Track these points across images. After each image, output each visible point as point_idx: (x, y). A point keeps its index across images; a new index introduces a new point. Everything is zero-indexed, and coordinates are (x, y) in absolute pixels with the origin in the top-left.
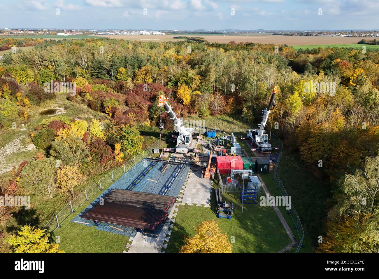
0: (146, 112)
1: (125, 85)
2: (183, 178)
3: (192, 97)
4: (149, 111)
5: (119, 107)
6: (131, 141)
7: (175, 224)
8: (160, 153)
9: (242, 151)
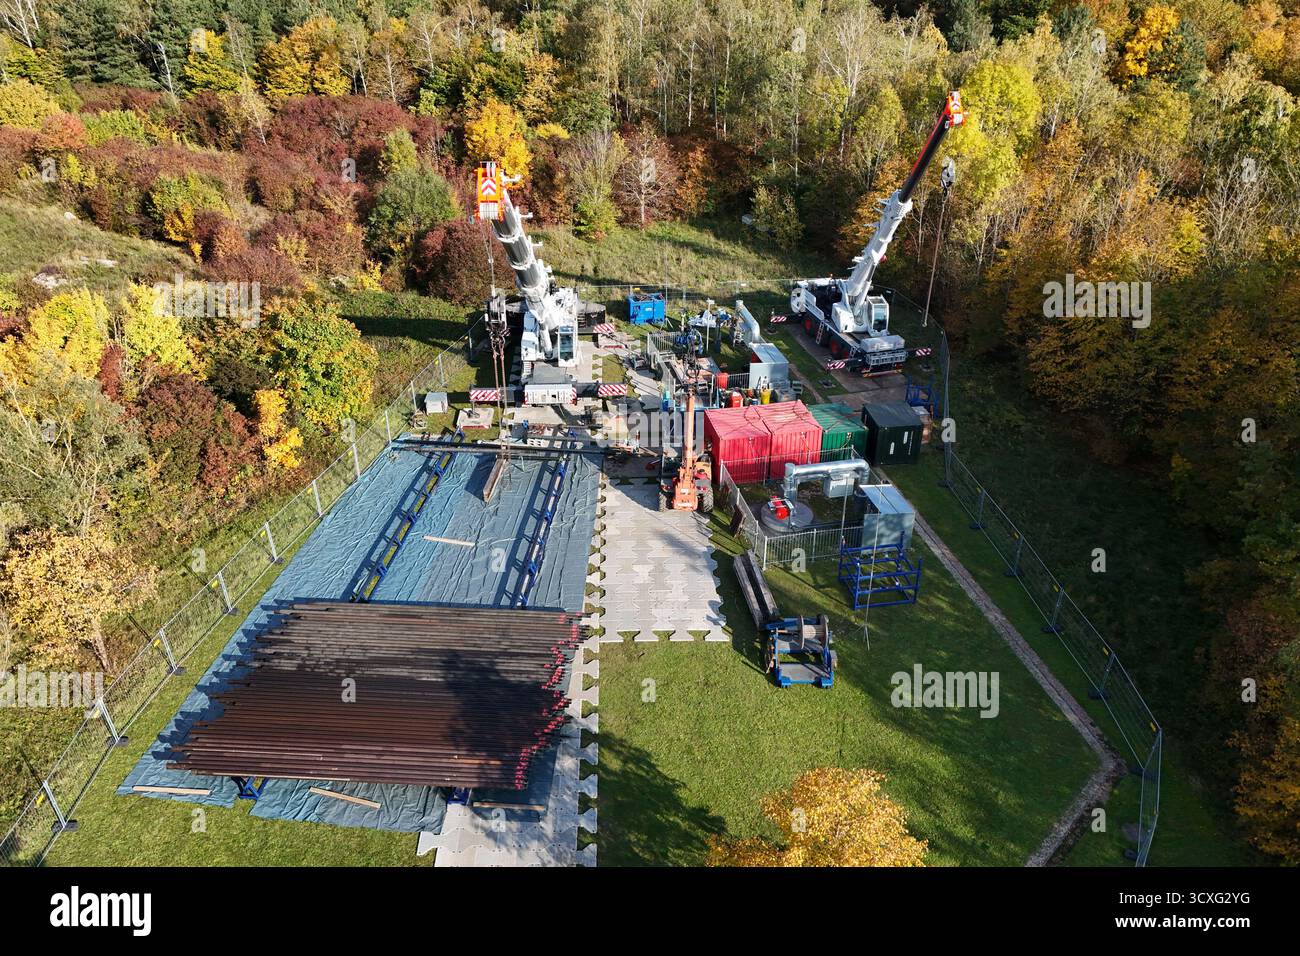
0: (349, 228)
1: (229, 110)
2: (582, 519)
3: (532, 151)
4: (362, 220)
5: (226, 213)
6: (321, 370)
7: (604, 740)
8: (452, 412)
9: (791, 376)
